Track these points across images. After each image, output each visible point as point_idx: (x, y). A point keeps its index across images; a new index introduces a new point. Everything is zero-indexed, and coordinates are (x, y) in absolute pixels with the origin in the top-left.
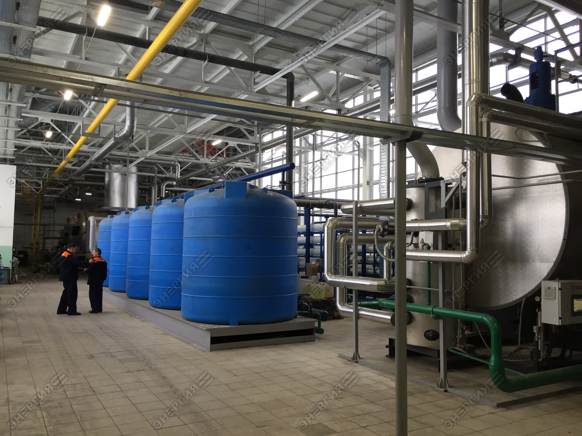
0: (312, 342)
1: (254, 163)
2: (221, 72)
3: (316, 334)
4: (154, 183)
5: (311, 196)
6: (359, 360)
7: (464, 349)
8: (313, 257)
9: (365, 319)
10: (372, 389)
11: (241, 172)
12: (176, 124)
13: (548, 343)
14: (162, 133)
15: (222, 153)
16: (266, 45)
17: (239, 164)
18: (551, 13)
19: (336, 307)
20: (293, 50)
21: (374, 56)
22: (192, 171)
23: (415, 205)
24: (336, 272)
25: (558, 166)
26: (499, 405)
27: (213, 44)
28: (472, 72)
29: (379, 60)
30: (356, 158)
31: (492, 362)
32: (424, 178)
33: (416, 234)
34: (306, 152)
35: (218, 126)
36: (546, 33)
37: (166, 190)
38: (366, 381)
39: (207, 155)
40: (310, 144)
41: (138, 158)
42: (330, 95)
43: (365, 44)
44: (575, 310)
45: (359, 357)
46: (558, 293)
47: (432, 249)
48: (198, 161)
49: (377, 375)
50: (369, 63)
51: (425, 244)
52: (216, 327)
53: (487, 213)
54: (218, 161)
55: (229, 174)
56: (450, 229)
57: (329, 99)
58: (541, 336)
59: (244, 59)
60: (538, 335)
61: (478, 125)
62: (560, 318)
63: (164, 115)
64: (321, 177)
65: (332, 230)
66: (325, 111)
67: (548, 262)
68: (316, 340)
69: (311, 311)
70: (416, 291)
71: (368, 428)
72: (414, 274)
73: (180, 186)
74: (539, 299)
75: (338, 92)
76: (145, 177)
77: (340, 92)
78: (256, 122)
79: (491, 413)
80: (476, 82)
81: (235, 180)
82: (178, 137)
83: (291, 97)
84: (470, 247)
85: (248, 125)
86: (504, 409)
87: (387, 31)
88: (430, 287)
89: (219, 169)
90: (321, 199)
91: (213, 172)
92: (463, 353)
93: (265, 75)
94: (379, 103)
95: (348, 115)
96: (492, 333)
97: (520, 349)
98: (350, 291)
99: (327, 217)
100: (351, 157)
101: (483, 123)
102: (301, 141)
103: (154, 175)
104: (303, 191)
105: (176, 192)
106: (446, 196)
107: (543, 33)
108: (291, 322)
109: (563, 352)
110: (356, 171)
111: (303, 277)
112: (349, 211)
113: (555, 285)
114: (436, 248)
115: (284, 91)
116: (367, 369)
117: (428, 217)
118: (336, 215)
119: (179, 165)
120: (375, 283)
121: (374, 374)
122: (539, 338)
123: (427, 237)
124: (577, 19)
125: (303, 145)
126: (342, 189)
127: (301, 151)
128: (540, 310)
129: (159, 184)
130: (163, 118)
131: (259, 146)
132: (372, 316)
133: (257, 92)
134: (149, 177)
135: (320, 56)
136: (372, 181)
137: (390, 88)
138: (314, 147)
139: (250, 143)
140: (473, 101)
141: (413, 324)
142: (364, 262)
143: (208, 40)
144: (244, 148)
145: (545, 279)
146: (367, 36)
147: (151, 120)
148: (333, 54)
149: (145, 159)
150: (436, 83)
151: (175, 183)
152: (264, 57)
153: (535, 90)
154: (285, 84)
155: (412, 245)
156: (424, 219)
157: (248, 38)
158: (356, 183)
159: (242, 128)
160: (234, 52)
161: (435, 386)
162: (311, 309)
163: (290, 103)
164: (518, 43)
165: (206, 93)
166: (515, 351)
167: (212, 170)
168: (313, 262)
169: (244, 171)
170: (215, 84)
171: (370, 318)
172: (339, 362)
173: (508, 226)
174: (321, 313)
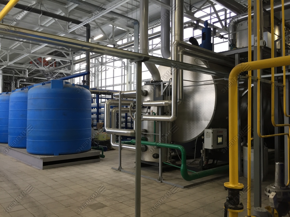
0: (99, 162)
1: (70, 71)
2: (49, 21)
3: (101, 158)
4: (13, 80)
5: (100, 89)
6: (121, 170)
7: (171, 162)
8: (100, 119)
9: (125, 150)
10: (127, 183)
11: (63, 75)
12: (24, 48)
13: (207, 157)
14: (17, 52)
15: (52, 65)
16: (75, 8)
17: (62, 71)
18: (213, 5)
19: (110, 144)
20: (90, 12)
21: (131, 19)
22: (35, 74)
23: (149, 94)
24: (110, 127)
25: (212, 76)
26: (185, 187)
27: (45, 5)
28: (175, 30)
29: (133, 21)
30: (123, 70)
31: (182, 167)
32: (154, 81)
33: (149, 108)
34: (98, 66)
35: (49, 50)
36: (211, 14)
37: (20, 84)
38: (124, 180)
39: (44, 65)
40: (100, 62)
41: (3, 66)
42: (110, 37)
43: (127, 12)
44: (219, 142)
45: (122, 168)
46: (211, 134)
47: (156, 115)
48: (38, 69)
49: (130, 176)
50: (128, 22)
51: (153, 113)
52: (46, 157)
53: (181, 98)
54: (50, 69)
55: (56, 76)
56: (164, 105)
57: (109, 39)
58: (204, 154)
59: (63, 15)
60: (203, 154)
61: (177, 56)
62: (212, 146)
63: (17, 42)
64: (106, 79)
65: (109, 105)
66: (107, 46)
67: (208, 120)
68: (101, 161)
69: (98, 147)
70: (149, 135)
71: (123, 203)
72: (148, 127)
73: (28, 82)
74: (203, 137)
75: (113, 36)
76: (7, 76)
77: (115, 36)
78: (70, 49)
79: (181, 191)
80: (177, 35)
81: (59, 79)
82: (26, 55)
83: (88, 37)
84: (173, 114)
85: (66, 50)
86: (187, 189)
87: (137, 7)
88: (155, 133)
89: (51, 73)
90: (105, 90)
91: (47, 75)
92: (170, 164)
93: (75, 24)
94: (133, 43)
95: (118, 48)
96: (182, 154)
97: (195, 161)
98: (117, 136)
99: (108, 99)
100: (121, 69)
101: (180, 55)
102: (95, 60)
103: (12, 75)
104: (96, 86)
105: (26, 85)
106: (163, 89)
107: (209, 14)
108: (87, 152)
109: (214, 161)
110: (123, 76)
111: (95, 130)
112: (117, 96)
113: (210, 131)
114: (158, 114)
115: (85, 34)
116: (125, 174)
117: (155, 99)
118: (112, 98)
119: (27, 70)
120: (130, 132)
121: (128, 176)
122: (203, 155)
123: (154, 109)
124: (224, 8)
125: (96, 63)
126: (116, 85)
127: (95, 65)
128: (204, 142)
129: (16, 81)
130: (17, 44)
131: (72, 61)
132: (128, 148)
133: (70, 33)
134: (10, 76)
135: (103, 17)
136: (131, 82)
137: (139, 36)
138: (102, 64)
139: (67, 60)
140: (175, 44)
141: (147, 151)
142: (126, 122)
143: (42, 3)
144: (64, 62)
145: (206, 128)
146: (127, 8)
147: (10, 45)
148: (110, 16)
149: (7, 66)
150: (160, 35)
151: (25, 80)
152: (74, 15)
153: (204, 41)
154: (86, 30)
155: (147, 113)
156: (153, 100)
157: (65, 4)
158: (123, 82)
159: (63, 52)
160: (57, 11)
161: (157, 180)
162: (98, 146)
163: (88, 40)
164: (198, 18)
165: (41, 32)
166: (193, 162)
167: (47, 73)
168: (100, 122)
169: (65, 74)
170: (46, 27)
171: (127, 149)
172: (111, 172)
173: (191, 104)
174: (103, 147)
